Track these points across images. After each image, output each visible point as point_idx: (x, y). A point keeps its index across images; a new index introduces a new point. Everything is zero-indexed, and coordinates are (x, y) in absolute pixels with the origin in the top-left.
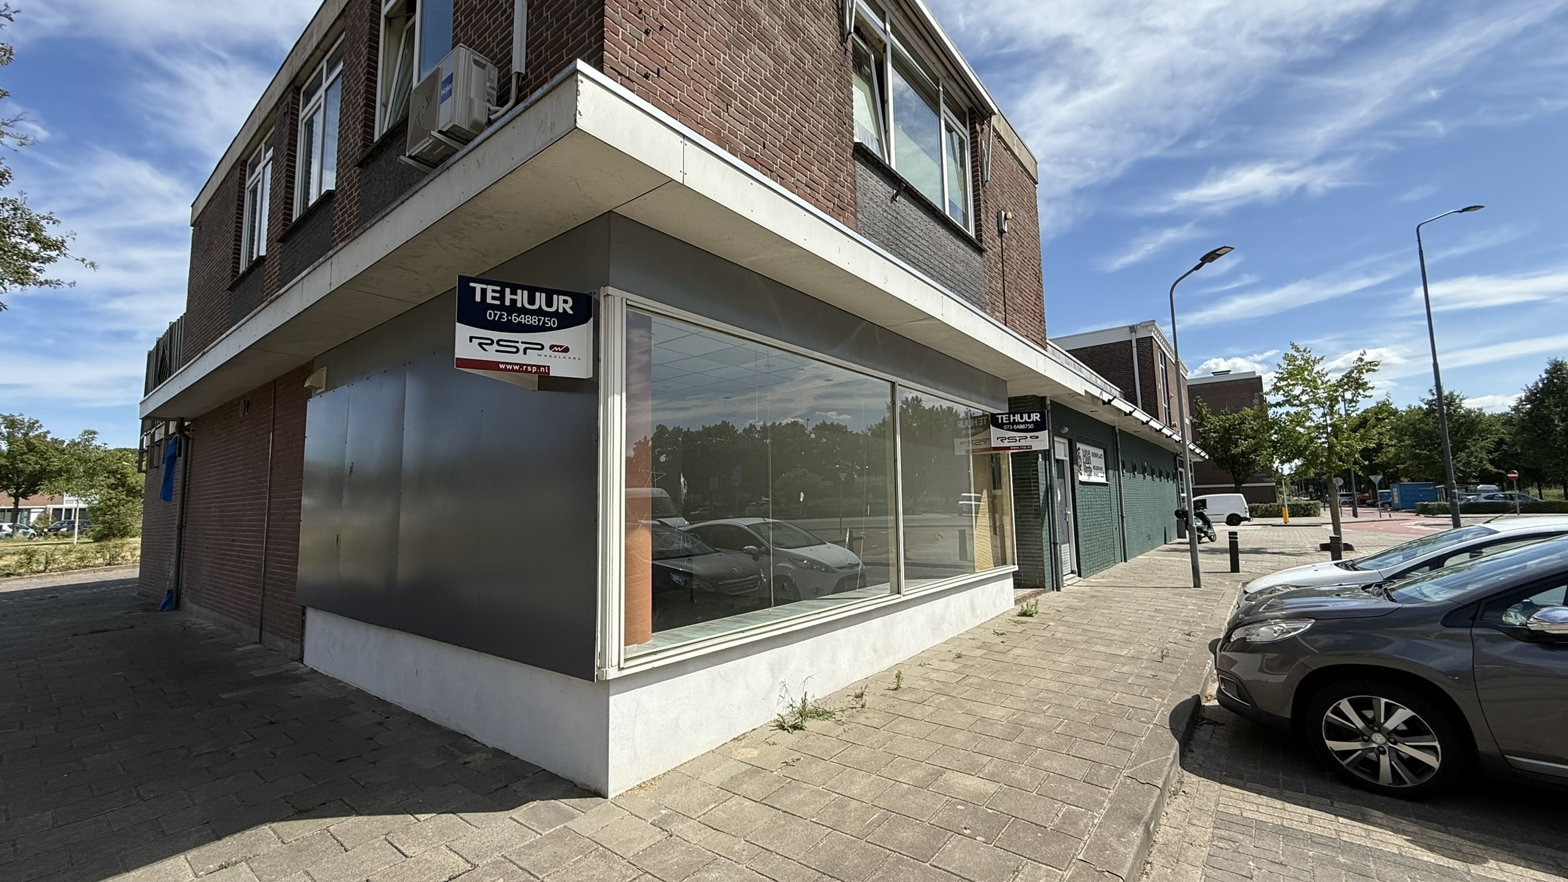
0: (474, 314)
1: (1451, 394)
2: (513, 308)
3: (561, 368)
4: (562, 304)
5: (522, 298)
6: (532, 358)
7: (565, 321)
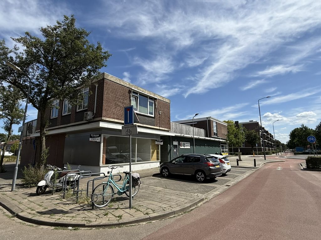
0: (91, 137)
1: (306, 126)
2: (94, 136)
3: (98, 141)
4: (98, 135)
5: (95, 135)
6: (95, 140)
7: (98, 137)
